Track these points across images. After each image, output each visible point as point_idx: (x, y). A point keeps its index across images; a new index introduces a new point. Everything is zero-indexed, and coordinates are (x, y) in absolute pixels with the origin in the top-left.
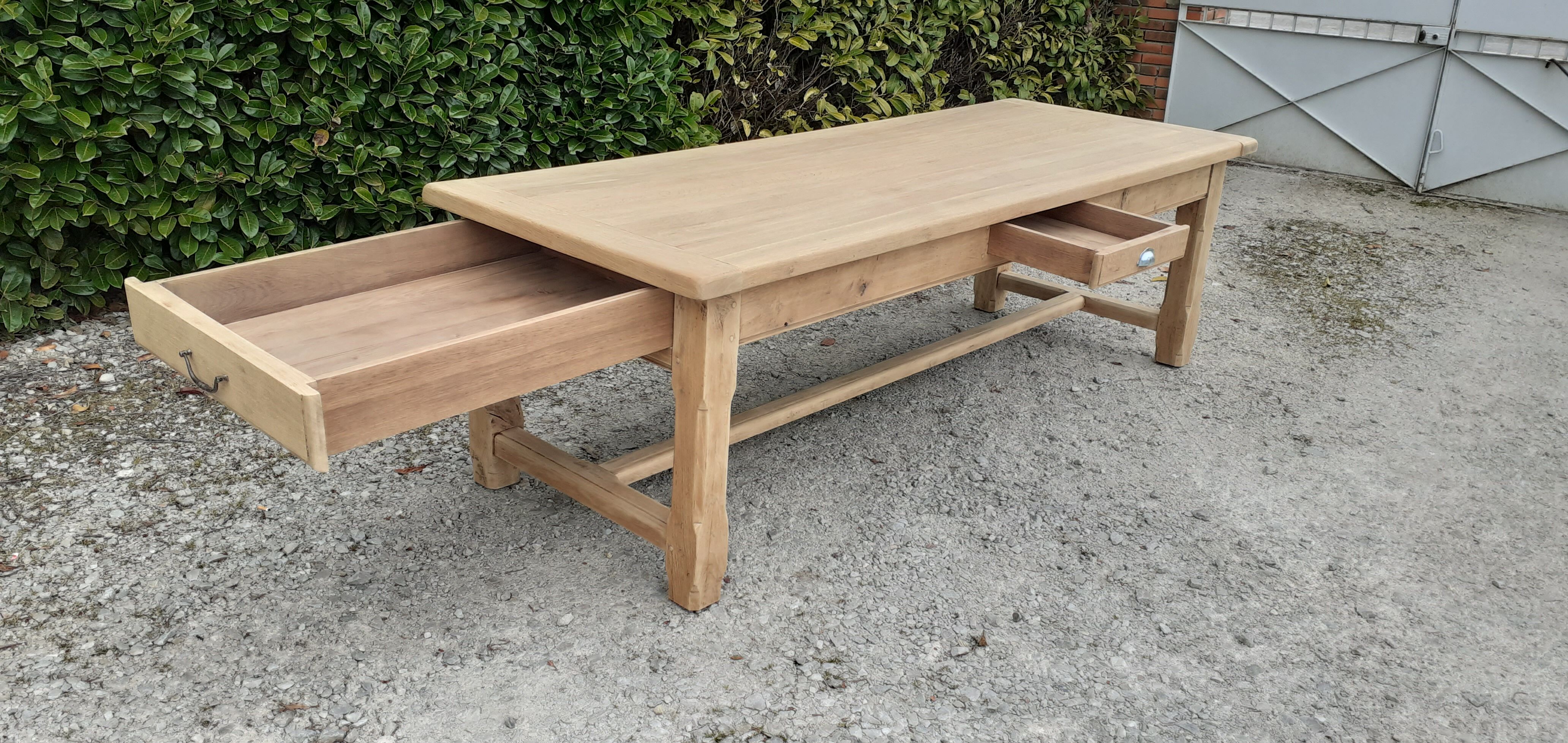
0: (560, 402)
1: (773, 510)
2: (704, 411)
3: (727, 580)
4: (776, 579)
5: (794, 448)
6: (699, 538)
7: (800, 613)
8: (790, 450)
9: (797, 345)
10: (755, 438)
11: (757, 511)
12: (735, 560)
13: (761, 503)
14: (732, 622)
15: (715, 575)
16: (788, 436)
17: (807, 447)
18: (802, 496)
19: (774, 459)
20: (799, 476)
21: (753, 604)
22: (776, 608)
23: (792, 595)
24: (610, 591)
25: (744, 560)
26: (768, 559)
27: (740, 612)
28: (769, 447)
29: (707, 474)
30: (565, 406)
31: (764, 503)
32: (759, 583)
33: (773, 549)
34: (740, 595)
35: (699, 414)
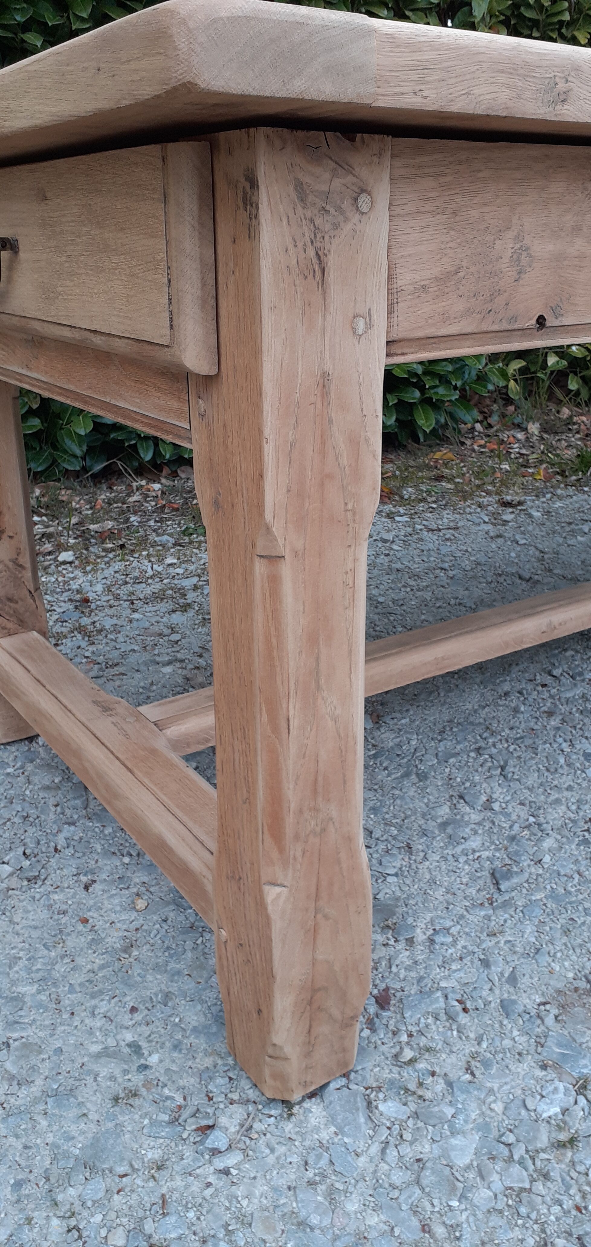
0: (185, 608)
1: (508, 815)
2: (274, 559)
3: (383, 1001)
4: (506, 1007)
5: (554, 691)
6: (277, 926)
7: (563, 1136)
8: (546, 695)
9: (561, 540)
10: (480, 667)
11: (475, 817)
12: (410, 942)
13: (484, 798)
14: (375, 1149)
15: (336, 1013)
16: (544, 670)
17: (579, 691)
18: (569, 788)
19: (516, 710)
20: (565, 746)
21: (440, 1086)
22: (498, 1107)
23: (544, 1067)
24: (104, 1007)
25: (432, 941)
26: (489, 943)
27: (402, 1111)
28: (506, 687)
29: (293, 749)
30: (191, 613)
31: (490, 801)
32: (463, 1019)
33: (503, 916)
34: (408, 1054)
35: (260, 568)
